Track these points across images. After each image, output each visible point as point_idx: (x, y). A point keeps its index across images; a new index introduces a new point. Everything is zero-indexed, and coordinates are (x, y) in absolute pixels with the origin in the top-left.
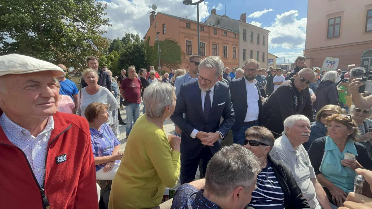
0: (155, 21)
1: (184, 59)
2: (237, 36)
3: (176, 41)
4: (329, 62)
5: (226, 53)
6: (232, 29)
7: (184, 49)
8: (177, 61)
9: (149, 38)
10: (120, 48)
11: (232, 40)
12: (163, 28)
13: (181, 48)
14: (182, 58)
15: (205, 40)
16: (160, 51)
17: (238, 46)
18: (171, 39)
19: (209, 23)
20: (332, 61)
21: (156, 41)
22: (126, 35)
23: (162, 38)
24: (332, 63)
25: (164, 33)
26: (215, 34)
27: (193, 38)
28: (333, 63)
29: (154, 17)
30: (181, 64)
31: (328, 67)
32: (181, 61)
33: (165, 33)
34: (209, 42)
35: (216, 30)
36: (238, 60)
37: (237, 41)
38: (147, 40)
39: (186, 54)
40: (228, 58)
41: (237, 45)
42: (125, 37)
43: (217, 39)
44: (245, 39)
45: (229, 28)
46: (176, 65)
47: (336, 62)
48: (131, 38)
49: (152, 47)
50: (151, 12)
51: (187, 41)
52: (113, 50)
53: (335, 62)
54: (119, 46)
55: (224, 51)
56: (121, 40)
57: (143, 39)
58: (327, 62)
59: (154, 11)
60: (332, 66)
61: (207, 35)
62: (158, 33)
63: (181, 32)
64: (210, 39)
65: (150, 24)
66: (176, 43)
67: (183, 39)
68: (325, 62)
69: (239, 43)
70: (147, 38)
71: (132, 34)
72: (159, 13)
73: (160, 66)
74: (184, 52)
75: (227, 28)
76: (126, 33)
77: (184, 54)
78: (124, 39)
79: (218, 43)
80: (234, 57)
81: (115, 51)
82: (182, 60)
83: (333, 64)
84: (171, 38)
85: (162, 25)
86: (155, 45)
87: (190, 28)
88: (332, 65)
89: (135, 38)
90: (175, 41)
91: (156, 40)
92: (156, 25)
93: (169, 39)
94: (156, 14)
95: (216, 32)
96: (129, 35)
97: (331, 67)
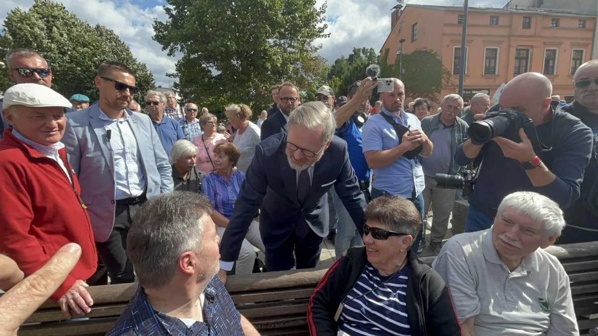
0: (400, 21)
1: (447, 82)
2: (589, 24)
3: (435, 51)
5: (551, 64)
6: (574, 11)
7: (449, 63)
8: (434, 88)
9: (387, 51)
10: (344, 72)
12: (413, 31)
13: (443, 63)
14: (443, 82)
15: (501, 43)
17: (590, 47)
18: (425, 50)
19: (516, 6)
21: (398, 55)
22: (354, 51)
23: (409, 49)
25: (413, 40)
26: (527, 26)
27: (471, 42)
29: (399, 15)
32: (441, 87)
33: (416, 39)
35: (530, 18)
37: (590, 35)
38: (384, 54)
39: (452, 73)
40: (557, 76)
41: (586, 45)
42: (353, 53)
43: (531, 36)
45: (566, 10)
46: (431, 95)
48: (362, 54)
49: (391, 66)
50: (395, 8)
51: (456, 49)
52: (334, 76)
54: (342, 69)
55: (547, 61)
56: (346, 60)
57: (380, 54)
59: (400, 4)
61: (504, 32)
62: (402, 41)
63: (444, 34)
65: (392, 27)
66: (435, 55)
67: (448, 46)
69: (593, 40)
70: (384, 52)
71: (364, 48)
72: (408, 6)
74: (450, 70)
75: (561, 10)
76: (354, 48)
77: (449, 73)
78: (351, 56)
79: (532, 47)
81: (336, 77)
82: (442, 85)
84: (425, 48)
85: (411, 27)
86: (396, 62)
89: (368, 54)
90: (433, 51)
91: (398, 53)
92: (401, 27)
93: (422, 50)
94: (402, 9)
95: (529, 23)
96: (359, 50)
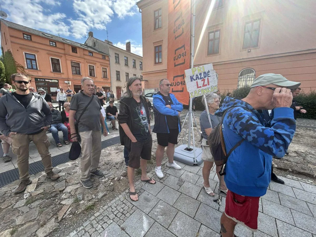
2: (107, 58)
4: (195, 78)
11: (102, 61)
20: (200, 74)
24: (202, 76)
27: (38, 51)
28: (205, 77)
31: (198, 87)
34: (66, 60)
36: (110, 80)
39: (26, 68)
41: (107, 67)
43: (79, 57)
44: (118, 62)
47: (209, 72)
53: (206, 74)
58: (192, 78)
60: (206, 82)
61: (62, 52)
64: (67, 56)
68: (187, 80)
77: (23, 67)
79: (80, 62)
80: (105, 77)
83: (206, 79)
87: (31, 40)
88: (204, 80)
97: (204, 85)
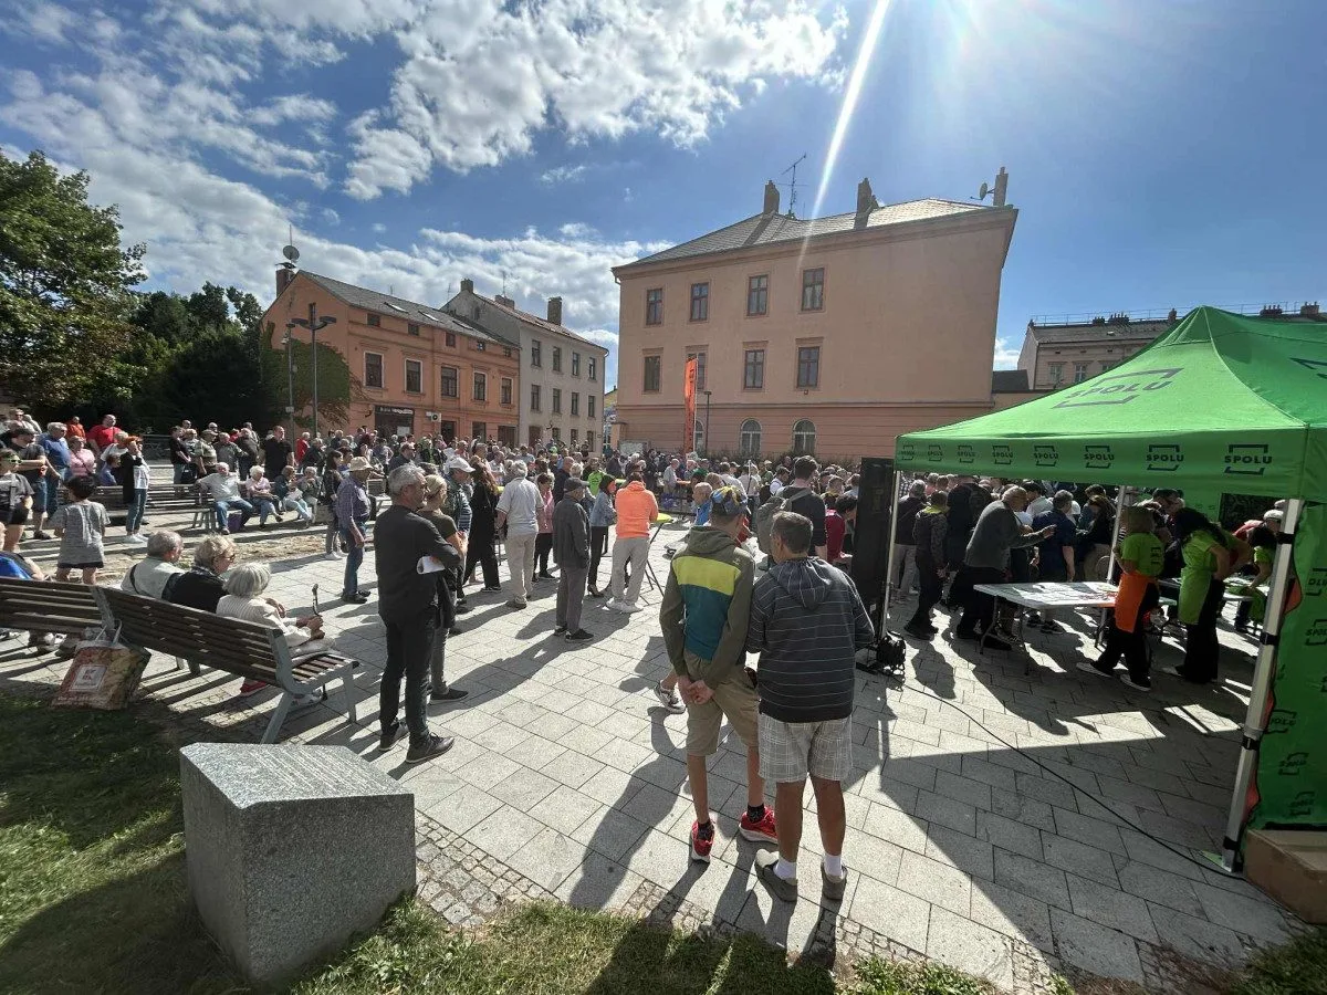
0: (290, 288)
1: (359, 395)
2: (514, 355)
3: (339, 351)
5: (481, 389)
7: (358, 369)
8: (339, 399)
9: (271, 326)
10: (179, 328)
11: (503, 362)
12: (311, 311)
13: (351, 369)
14: (353, 393)
15: (423, 357)
16: (295, 369)
17: (517, 377)
18: (327, 344)
21: (292, 340)
22: (207, 288)
23: (305, 336)
26: (451, 345)
27: (386, 349)
29: (290, 278)
30: (348, 407)
32: (350, 399)
34: (433, 364)
35: (455, 336)
36: (516, 408)
37: (515, 365)
38: (265, 330)
39: (364, 384)
40: (489, 402)
41: (514, 375)
42: (204, 293)
43: (458, 356)
44: (537, 363)
46: (335, 408)
48: (226, 299)
49: (278, 352)
50: (283, 264)
51: (368, 355)
54: (173, 321)
55: (477, 385)
59: (291, 263)
61: (428, 345)
63: (352, 334)
64: (436, 355)
65: (278, 293)
66: (340, 356)
67: (357, 349)
69: (519, 370)
70: (265, 324)
71: (232, 289)
72: (302, 271)
73: (293, 405)
74: (360, 379)
76: (208, 283)
77: (359, 383)
78: (198, 299)
80: (506, 401)
82: (351, 396)
84: (327, 342)
85: (308, 305)
86: (287, 348)
87: (378, 325)
89: (242, 303)
90: (337, 350)
91: (285, 341)
92: (291, 298)
93: (323, 344)
94: (294, 273)
95: (455, 340)
96: (219, 288)
